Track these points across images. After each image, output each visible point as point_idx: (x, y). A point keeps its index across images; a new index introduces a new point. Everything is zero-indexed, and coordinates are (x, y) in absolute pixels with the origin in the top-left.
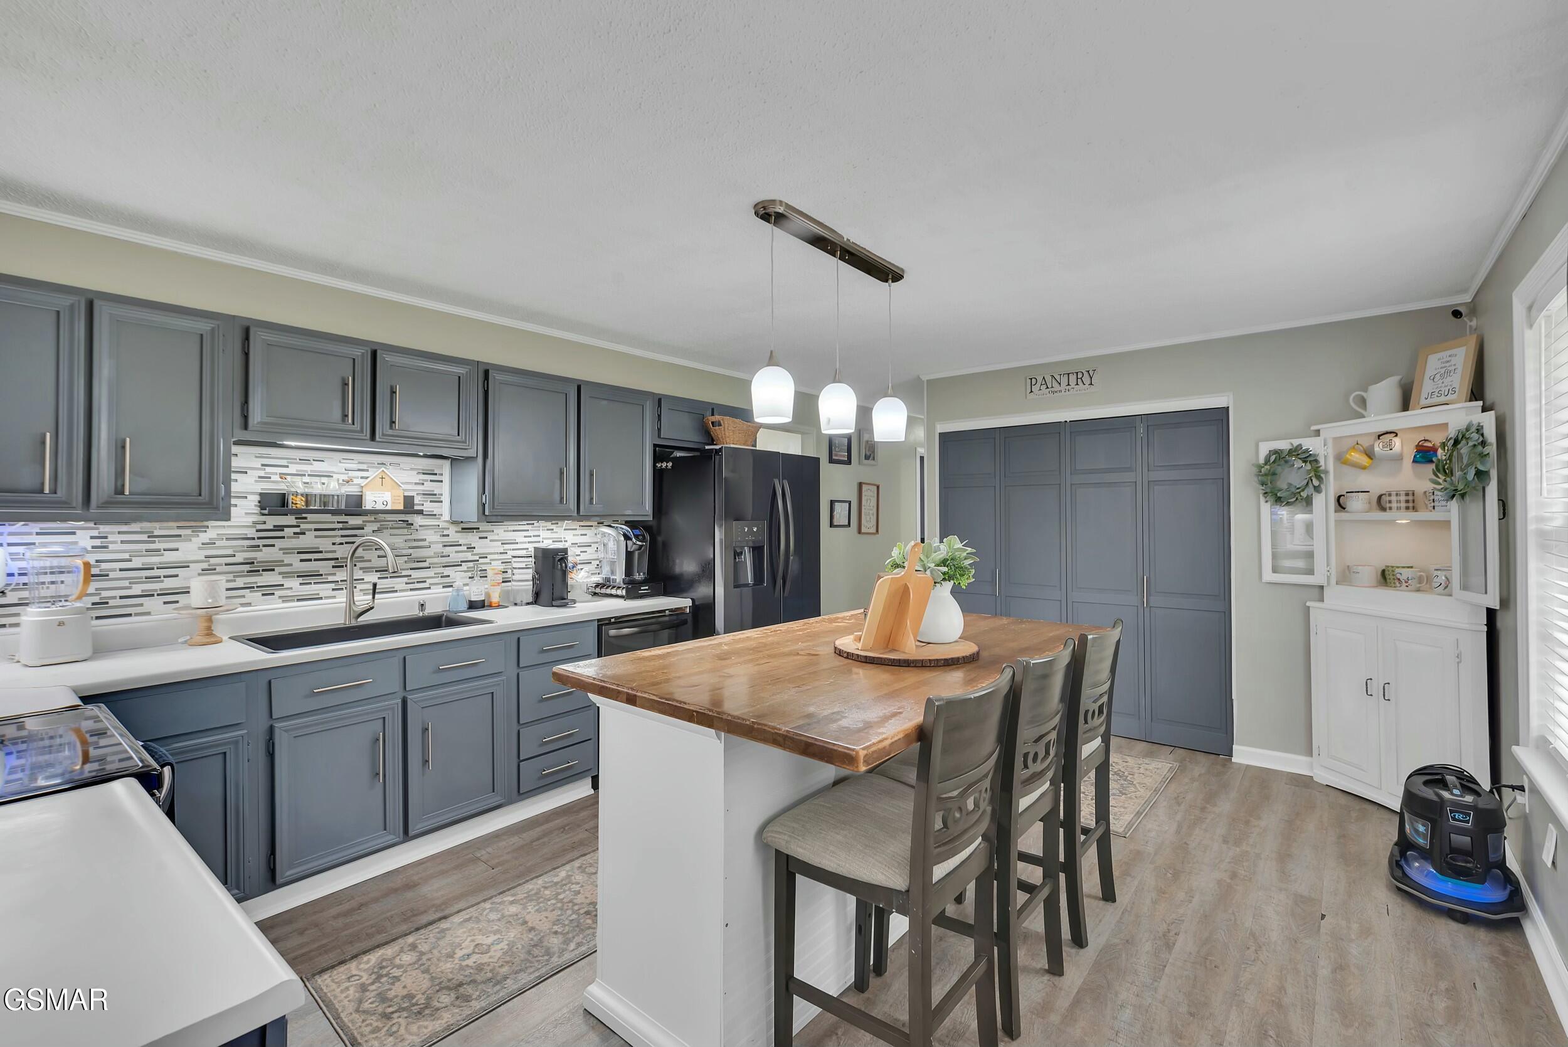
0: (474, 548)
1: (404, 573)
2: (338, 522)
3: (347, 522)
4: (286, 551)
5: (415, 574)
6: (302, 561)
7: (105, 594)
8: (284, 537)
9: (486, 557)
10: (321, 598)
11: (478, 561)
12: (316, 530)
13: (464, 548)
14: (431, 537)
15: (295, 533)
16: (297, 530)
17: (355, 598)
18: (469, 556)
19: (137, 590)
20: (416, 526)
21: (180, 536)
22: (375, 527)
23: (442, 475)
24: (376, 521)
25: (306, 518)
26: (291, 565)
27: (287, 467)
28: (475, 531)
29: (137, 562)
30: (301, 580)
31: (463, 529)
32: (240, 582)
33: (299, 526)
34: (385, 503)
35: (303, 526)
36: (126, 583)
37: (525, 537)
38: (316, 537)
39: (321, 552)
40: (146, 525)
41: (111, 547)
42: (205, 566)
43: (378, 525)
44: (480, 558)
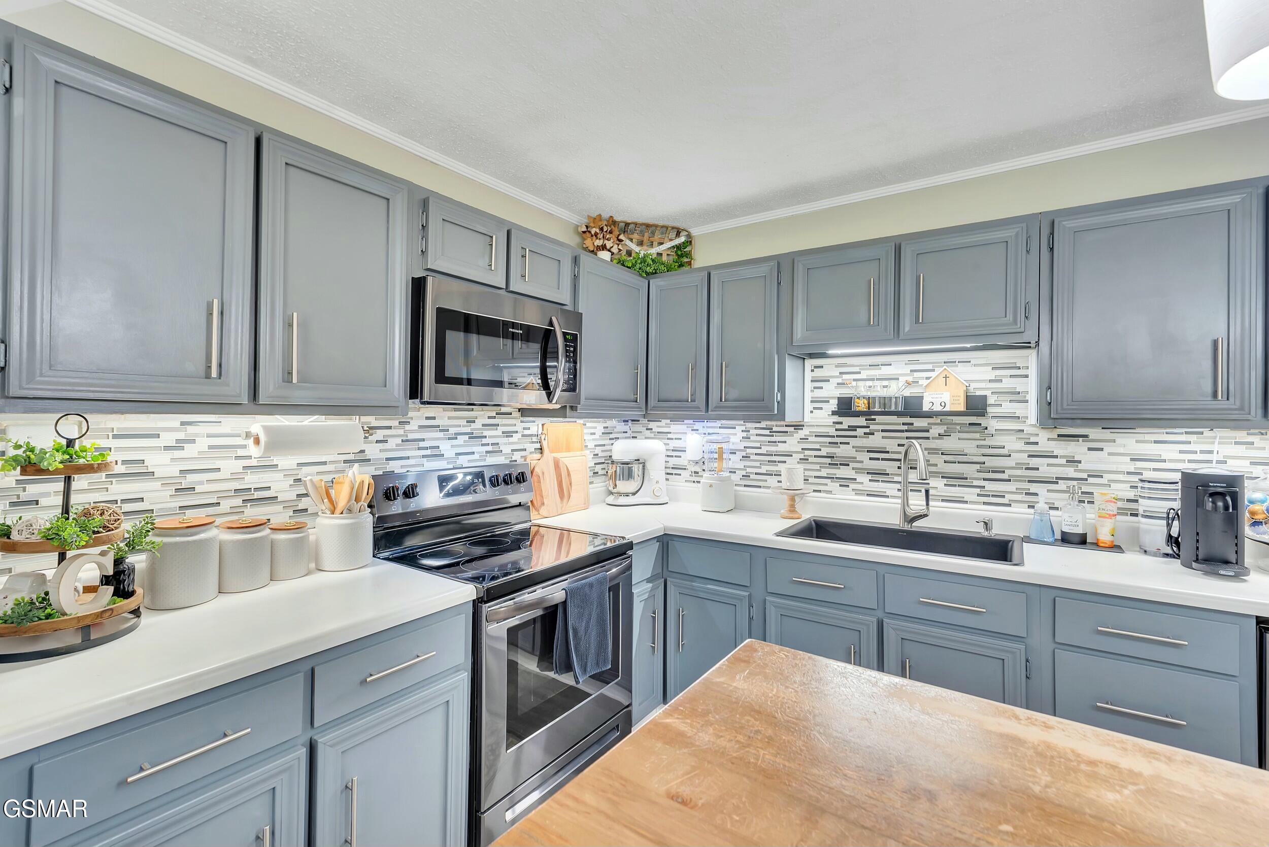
0: (1080, 462)
1: (976, 483)
2: (903, 424)
3: (912, 424)
4: (858, 449)
5: (990, 486)
6: (870, 459)
7: (749, 470)
8: (856, 437)
9: (1102, 477)
10: (887, 497)
11: (1086, 480)
12: (883, 431)
13: (1063, 461)
14: (1012, 443)
15: (865, 433)
16: (867, 430)
17: (910, 502)
18: (1070, 472)
19: (764, 470)
20: (991, 430)
21: (787, 432)
22: (941, 430)
23: (1028, 368)
24: (942, 423)
25: (874, 420)
26: (862, 462)
27: (859, 373)
28: (1081, 439)
29: (764, 450)
30: (870, 477)
31: (1059, 436)
32: (824, 473)
33: (869, 427)
34: (943, 404)
35: (872, 427)
36: (758, 464)
37: (1181, 452)
38: (883, 437)
39: (888, 452)
40: (769, 423)
41: (752, 438)
42: (802, 456)
43: (945, 427)
44: (1089, 476)
